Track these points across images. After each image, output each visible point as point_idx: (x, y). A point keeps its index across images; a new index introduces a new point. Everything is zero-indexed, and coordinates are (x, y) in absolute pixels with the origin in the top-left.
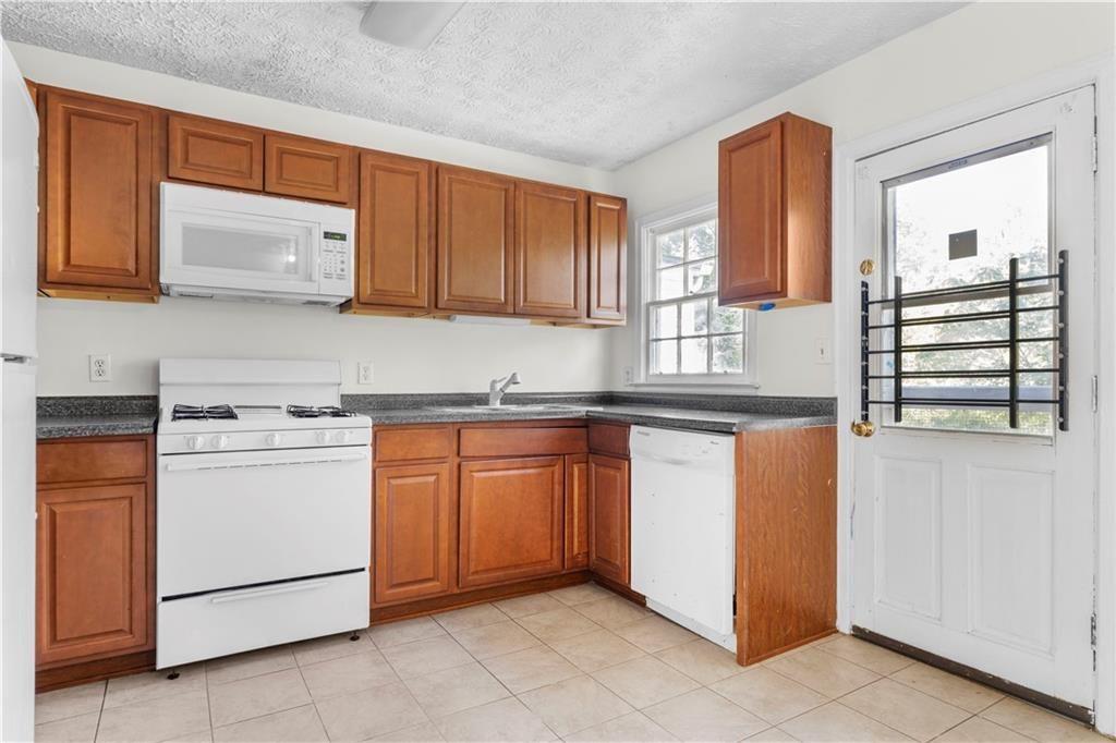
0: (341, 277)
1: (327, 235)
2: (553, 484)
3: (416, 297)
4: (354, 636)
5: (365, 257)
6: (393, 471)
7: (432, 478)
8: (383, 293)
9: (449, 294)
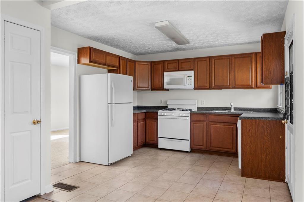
0: (191, 84)
1: (188, 77)
2: (233, 130)
3: (207, 86)
4: (187, 152)
5: (196, 79)
6: (194, 123)
7: (202, 125)
8: (200, 86)
9: (214, 85)
